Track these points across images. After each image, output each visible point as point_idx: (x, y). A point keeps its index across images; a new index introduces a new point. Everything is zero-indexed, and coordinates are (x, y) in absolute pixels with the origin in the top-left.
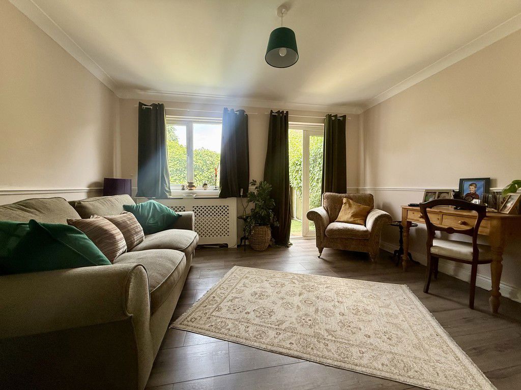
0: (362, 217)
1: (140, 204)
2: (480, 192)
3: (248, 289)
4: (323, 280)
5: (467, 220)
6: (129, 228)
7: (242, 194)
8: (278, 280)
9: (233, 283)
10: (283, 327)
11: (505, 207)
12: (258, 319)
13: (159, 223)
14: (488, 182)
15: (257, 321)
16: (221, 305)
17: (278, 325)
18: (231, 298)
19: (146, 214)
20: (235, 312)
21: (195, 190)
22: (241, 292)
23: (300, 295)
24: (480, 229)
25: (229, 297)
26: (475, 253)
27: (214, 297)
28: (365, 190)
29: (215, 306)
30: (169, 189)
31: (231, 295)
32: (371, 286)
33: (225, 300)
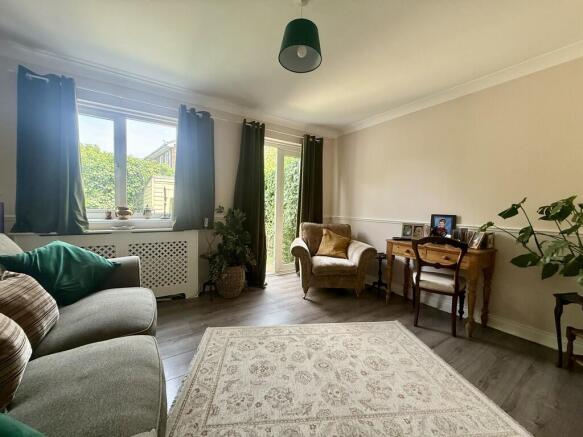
0: (343, 250)
1: (36, 250)
2: (448, 227)
3: (242, 363)
4: (323, 330)
5: (449, 255)
6: (29, 308)
7: (206, 225)
8: (273, 339)
9: (216, 357)
10: (313, 413)
11: (472, 242)
12: (276, 411)
13: (82, 283)
14: (454, 219)
15: (277, 415)
16: (215, 402)
17: (307, 412)
18: (224, 385)
19: (52, 269)
20: (240, 409)
21: (130, 219)
22: (233, 370)
23: (309, 357)
24: (462, 264)
25: (222, 385)
26: (457, 286)
27: (198, 390)
28: (339, 219)
29: (205, 407)
30: (85, 218)
31: (222, 379)
32: (370, 328)
33: (218, 391)
